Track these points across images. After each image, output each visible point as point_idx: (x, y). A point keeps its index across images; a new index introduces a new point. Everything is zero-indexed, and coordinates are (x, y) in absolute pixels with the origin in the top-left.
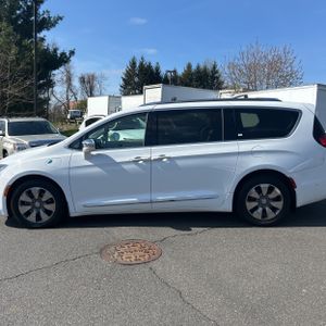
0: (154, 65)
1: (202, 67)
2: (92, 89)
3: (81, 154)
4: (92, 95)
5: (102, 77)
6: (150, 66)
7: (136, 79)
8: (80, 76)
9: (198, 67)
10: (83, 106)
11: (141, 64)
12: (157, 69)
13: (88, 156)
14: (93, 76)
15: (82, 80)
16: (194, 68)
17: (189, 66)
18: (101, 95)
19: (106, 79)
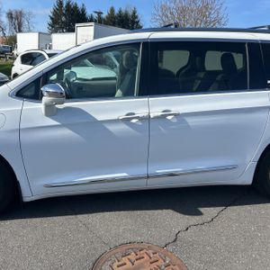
0: (80, 6)
1: (123, 11)
2: (20, 25)
3: (40, 107)
4: (20, 31)
5: (30, 14)
6: (76, 7)
7: (63, 19)
8: (7, 11)
9: (120, 12)
10: (13, 42)
11: (68, 4)
12: (83, 10)
13: (50, 111)
14: (21, 12)
15: (10, 15)
16: (116, 11)
17: (112, 10)
18: (30, 31)
19: (34, 16)
